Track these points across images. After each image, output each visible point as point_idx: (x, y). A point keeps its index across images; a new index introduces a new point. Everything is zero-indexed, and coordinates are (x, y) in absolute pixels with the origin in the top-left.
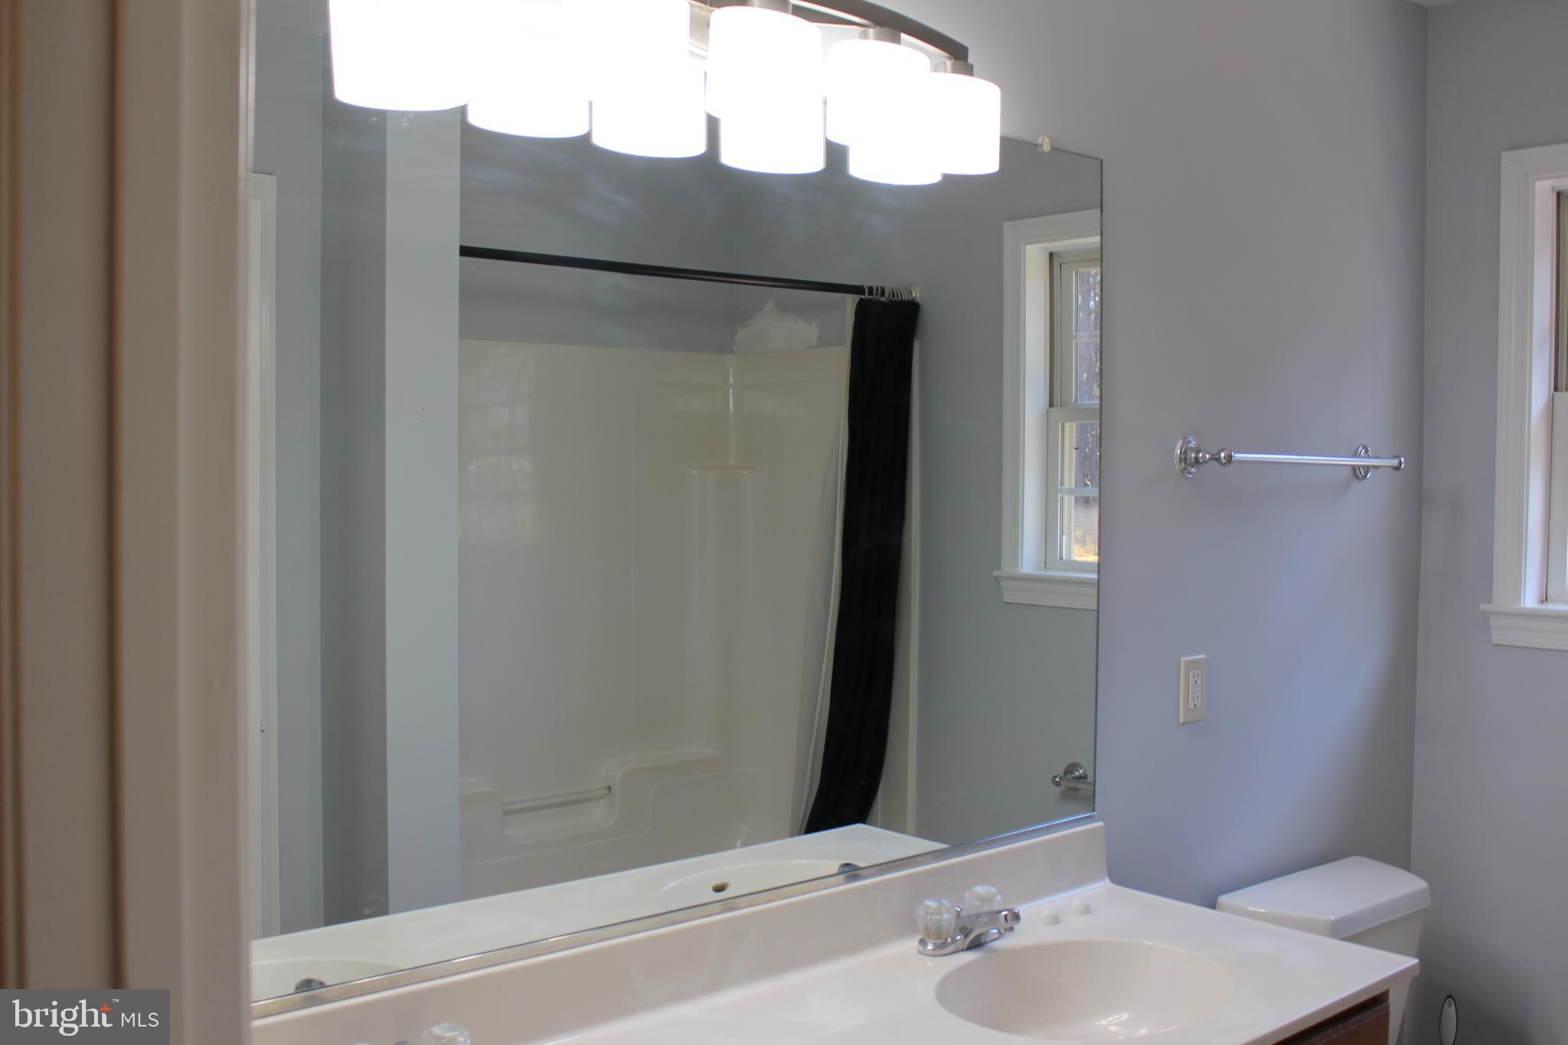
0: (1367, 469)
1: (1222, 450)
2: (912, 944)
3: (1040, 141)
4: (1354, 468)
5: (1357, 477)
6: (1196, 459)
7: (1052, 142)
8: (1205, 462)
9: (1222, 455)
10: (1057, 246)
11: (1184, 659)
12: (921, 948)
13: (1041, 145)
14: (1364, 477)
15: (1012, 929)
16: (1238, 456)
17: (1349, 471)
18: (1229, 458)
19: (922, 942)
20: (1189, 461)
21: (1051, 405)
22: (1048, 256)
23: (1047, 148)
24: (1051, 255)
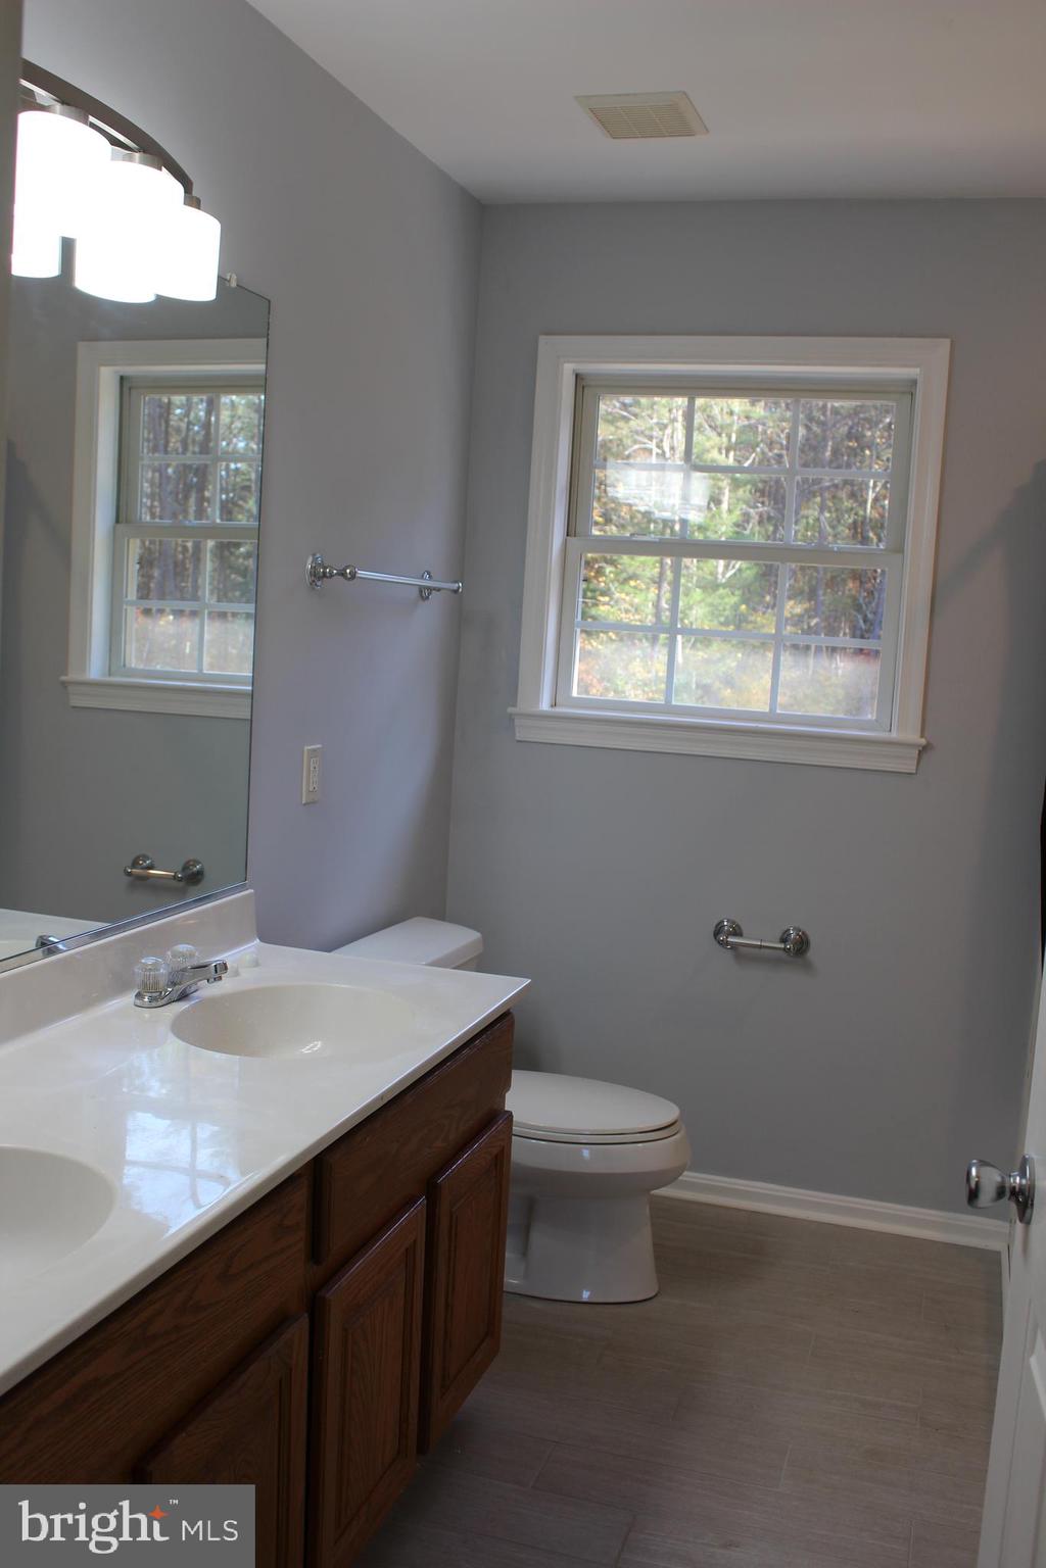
0: (430, 589)
1: (347, 567)
2: (129, 998)
3: (228, 278)
4: (421, 589)
5: (422, 597)
6: (324, 573)
7: (238, 280)
8: (331, 575)
9: (348, 571)
10: (129, 370)
11: (306, 748)
12: (138, 1002)
13: (229, 281)
14: (427, 598)
15: (220, 978)
16: (361, 573)
17: (416, 590)
18: (353, 576)
19: (139, 996)
20: (318, 576)
21: (117, 521)
22: (118, 378)
23: (234, 284)
24: (122, 378)
